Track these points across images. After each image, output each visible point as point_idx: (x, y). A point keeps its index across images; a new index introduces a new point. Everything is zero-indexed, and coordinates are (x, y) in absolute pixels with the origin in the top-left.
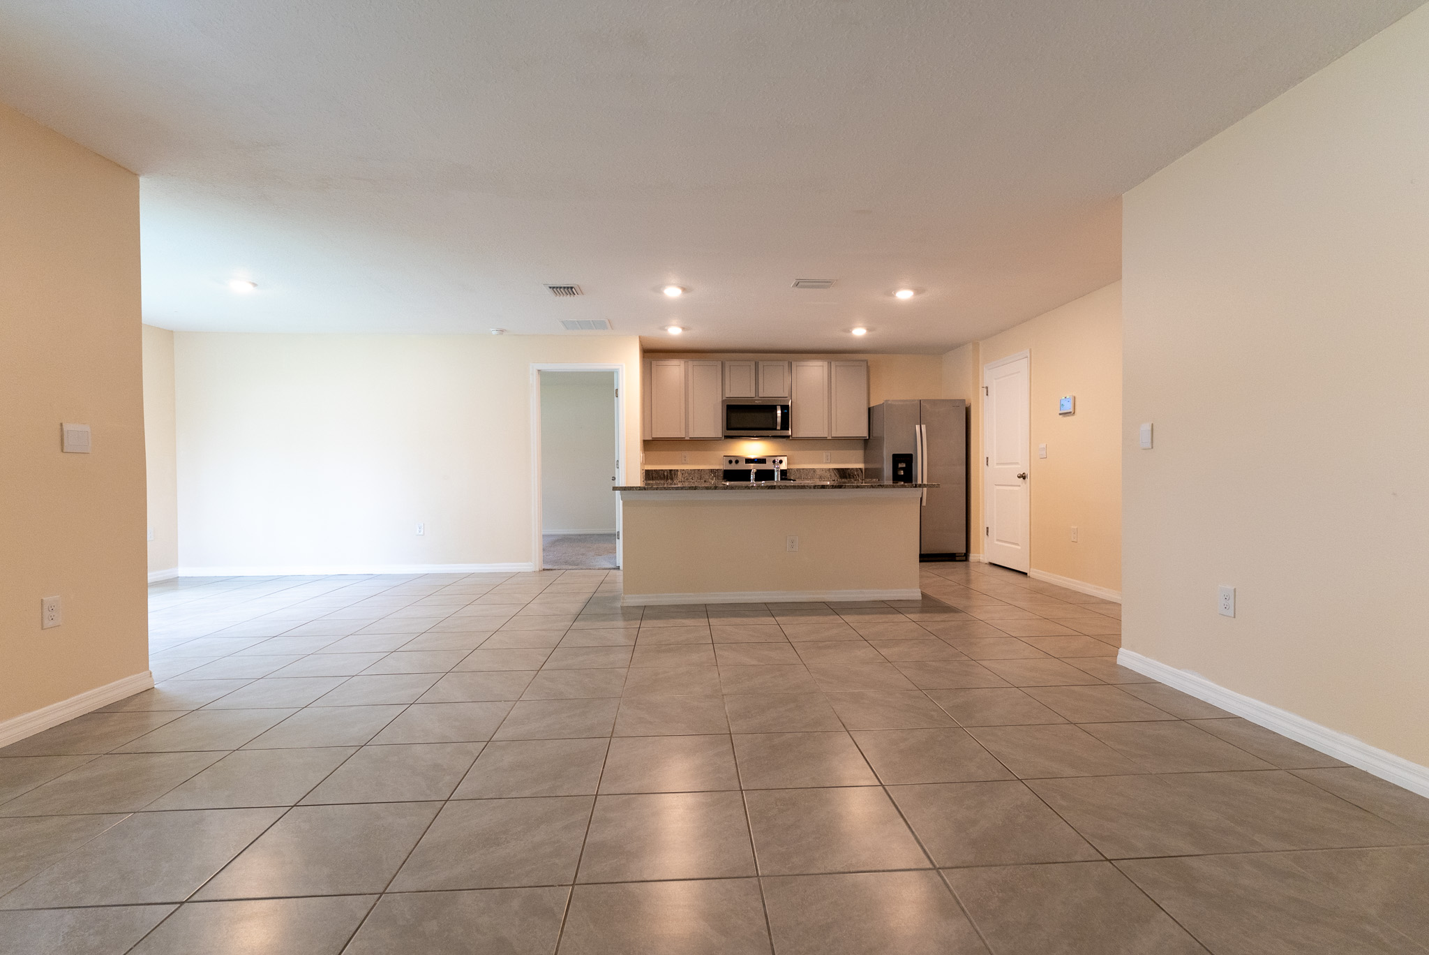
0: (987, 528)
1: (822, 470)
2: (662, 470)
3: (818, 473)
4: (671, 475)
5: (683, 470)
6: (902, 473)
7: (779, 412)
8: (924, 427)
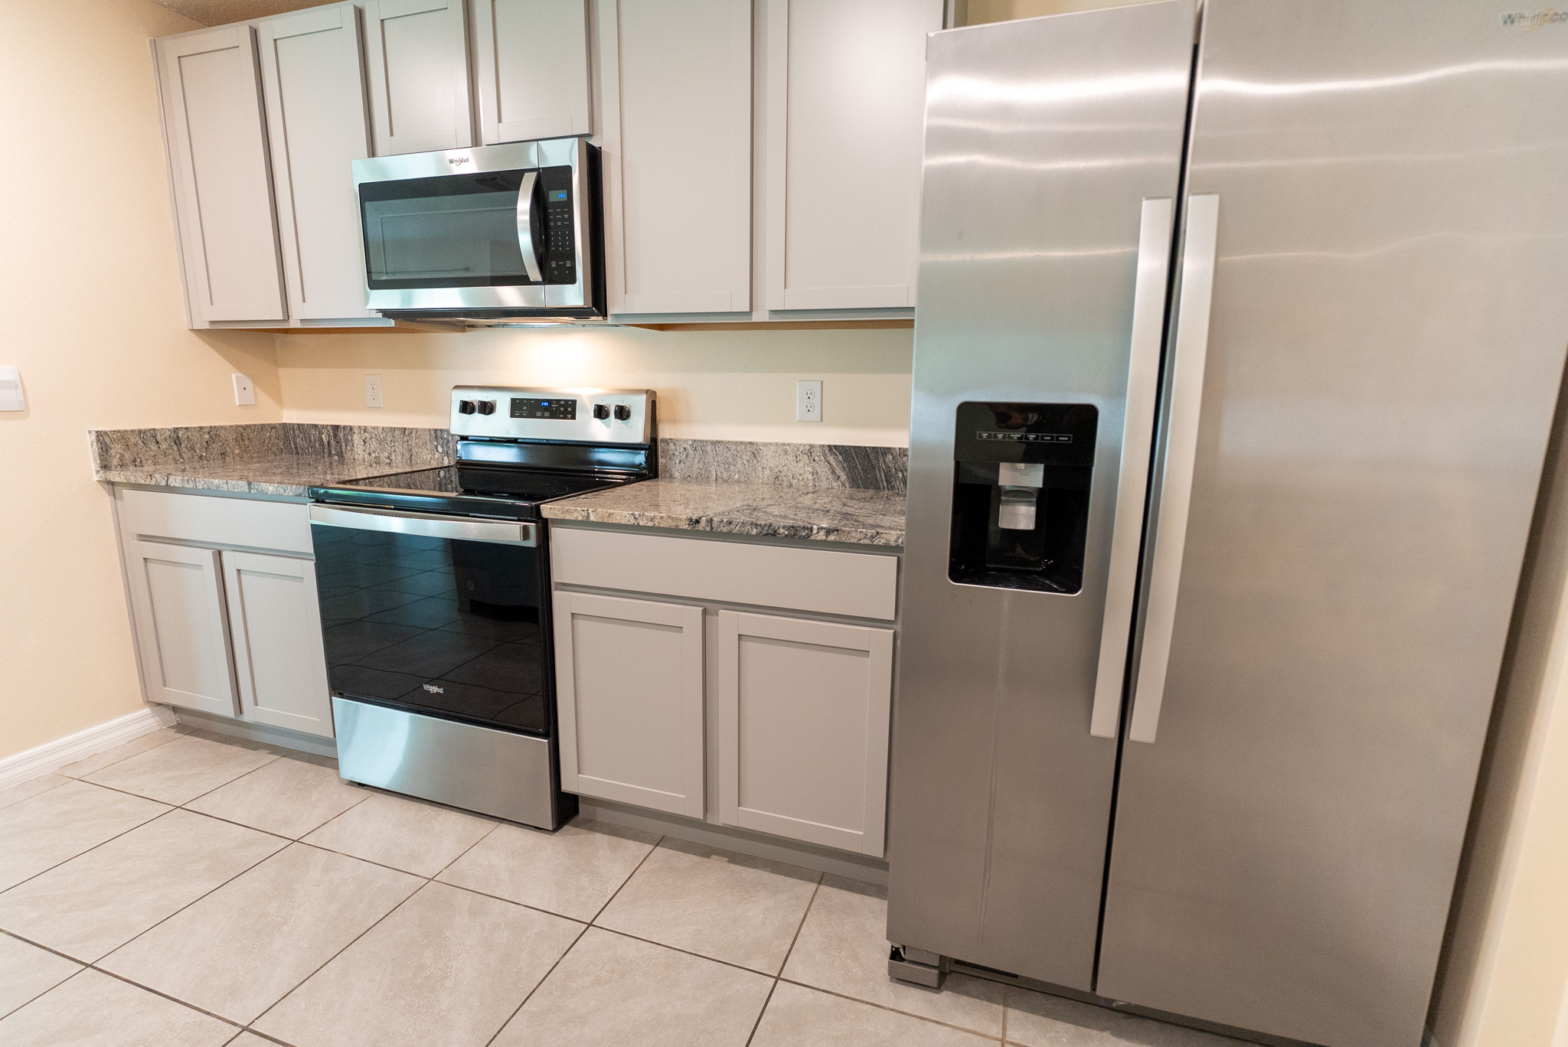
2: (316, 426)
3: (770, 461)
4: (338, 442)
5: (365, 430)
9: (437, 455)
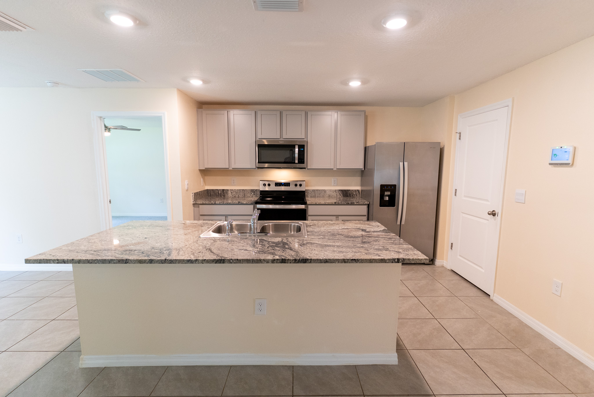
0: (452, 244)
1: (331, 190)
2: (217, 190)
3: (328, 193)
4: (224, 193)
5: (232, 190)
6: (387, 198)
7: (297, 150)
8: (406, 164)
9: (252, 195)
